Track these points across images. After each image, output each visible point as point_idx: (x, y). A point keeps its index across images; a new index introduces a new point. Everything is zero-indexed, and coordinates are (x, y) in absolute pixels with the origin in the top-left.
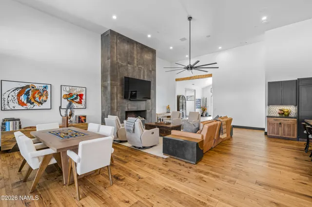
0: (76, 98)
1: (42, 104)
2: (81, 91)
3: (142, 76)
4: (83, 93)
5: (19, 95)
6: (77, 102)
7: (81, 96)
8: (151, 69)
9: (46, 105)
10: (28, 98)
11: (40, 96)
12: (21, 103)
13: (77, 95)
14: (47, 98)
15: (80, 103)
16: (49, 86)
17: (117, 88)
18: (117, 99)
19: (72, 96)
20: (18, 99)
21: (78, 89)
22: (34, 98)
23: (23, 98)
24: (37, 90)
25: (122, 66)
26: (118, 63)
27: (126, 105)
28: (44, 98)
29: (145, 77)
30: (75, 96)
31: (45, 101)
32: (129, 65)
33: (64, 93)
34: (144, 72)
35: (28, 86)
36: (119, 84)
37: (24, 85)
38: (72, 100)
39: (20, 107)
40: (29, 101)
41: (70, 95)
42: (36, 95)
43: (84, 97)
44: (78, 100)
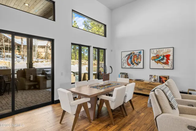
0: (162, 59)
1: (138, 65)
2: (168, 51)
4: (171, 53)
5: (128, 59)
6: (163, 63)
7: (168, 56)
9: (140, 65)
10: (131, 61)
11: (137, 59)
13: (164, 56)
14: (141, 60)
15: (167, 63)
16: (142, 51)
19: (159, 58)
20: (127, 61)
21: (165, 50)
22: (134, 60)
23: (129, 61)
24: (136, 55)
28: (139, 60)
30: (162, 57)
31: (140, 62)
33: (152, 55)
35: (131, 53)
38: (159, 61)
39: (128, 67)
40: (132, 63)
41: (157, 56)
42: (135, 59)
43: (171, 58)
44: (165, 61)
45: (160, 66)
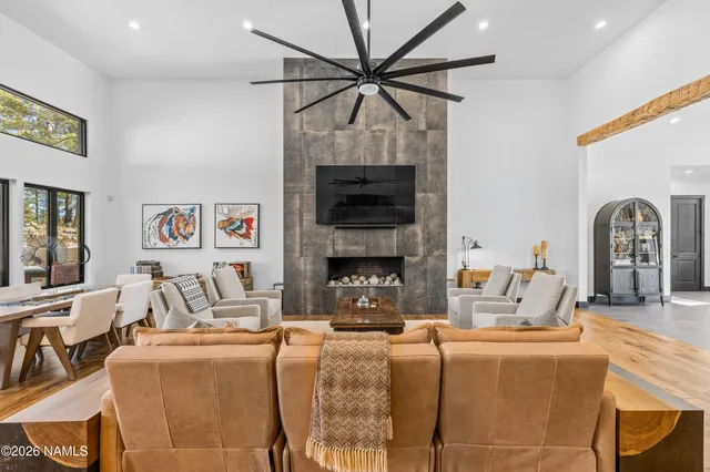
0: (239, 228)
1: (187, 239)
2: (249, 212)
3: (385, 154)
4: (254, 216)
5: (161, 226)
6: (241, 236)
7: (249, 221)
8: (422, 127)
9: (194, 241)
10: (170, 230)
11: (186, 225)
12: (163, 239)
13: (242, 221)
14: (194, 228)
15: (247, 236)
16: (198, 207)
17: (302, 198)
18: (301, 226)
19: (232, 223)
20: (160, 231)
21: (245, 209)
22: (178, 229)
23: (165, 229)
24: (182, 215)
25: (316, 139)
26: (305, 134)
27: (328, 242)
28: (190, 229)
29: (399, 155)
30: (239, 223)
31: (192, 234)
32: (337, 132)
33: (220, 218)
34: (394, 141)
35: (170, 211)
36: (306, 187)
37: (165, 209)
38: (233, 230)
39: (161, 244)
40: (171, 235)
41: (230, 221)
42: (181, 225)
43: (255, 224)
44: (243, 231)
45: (235, 241)
